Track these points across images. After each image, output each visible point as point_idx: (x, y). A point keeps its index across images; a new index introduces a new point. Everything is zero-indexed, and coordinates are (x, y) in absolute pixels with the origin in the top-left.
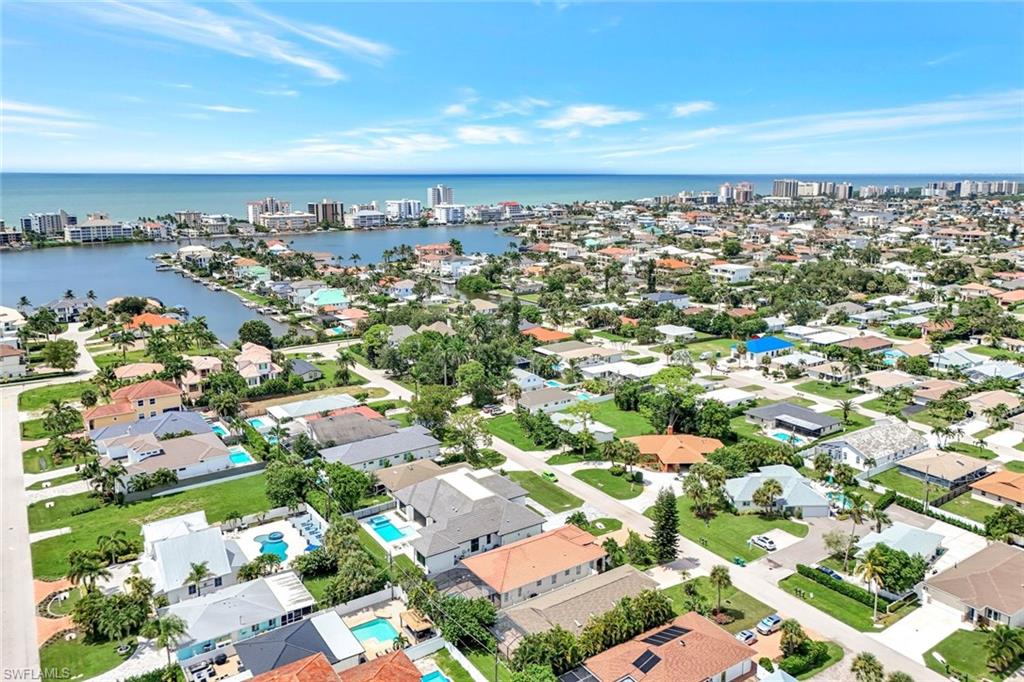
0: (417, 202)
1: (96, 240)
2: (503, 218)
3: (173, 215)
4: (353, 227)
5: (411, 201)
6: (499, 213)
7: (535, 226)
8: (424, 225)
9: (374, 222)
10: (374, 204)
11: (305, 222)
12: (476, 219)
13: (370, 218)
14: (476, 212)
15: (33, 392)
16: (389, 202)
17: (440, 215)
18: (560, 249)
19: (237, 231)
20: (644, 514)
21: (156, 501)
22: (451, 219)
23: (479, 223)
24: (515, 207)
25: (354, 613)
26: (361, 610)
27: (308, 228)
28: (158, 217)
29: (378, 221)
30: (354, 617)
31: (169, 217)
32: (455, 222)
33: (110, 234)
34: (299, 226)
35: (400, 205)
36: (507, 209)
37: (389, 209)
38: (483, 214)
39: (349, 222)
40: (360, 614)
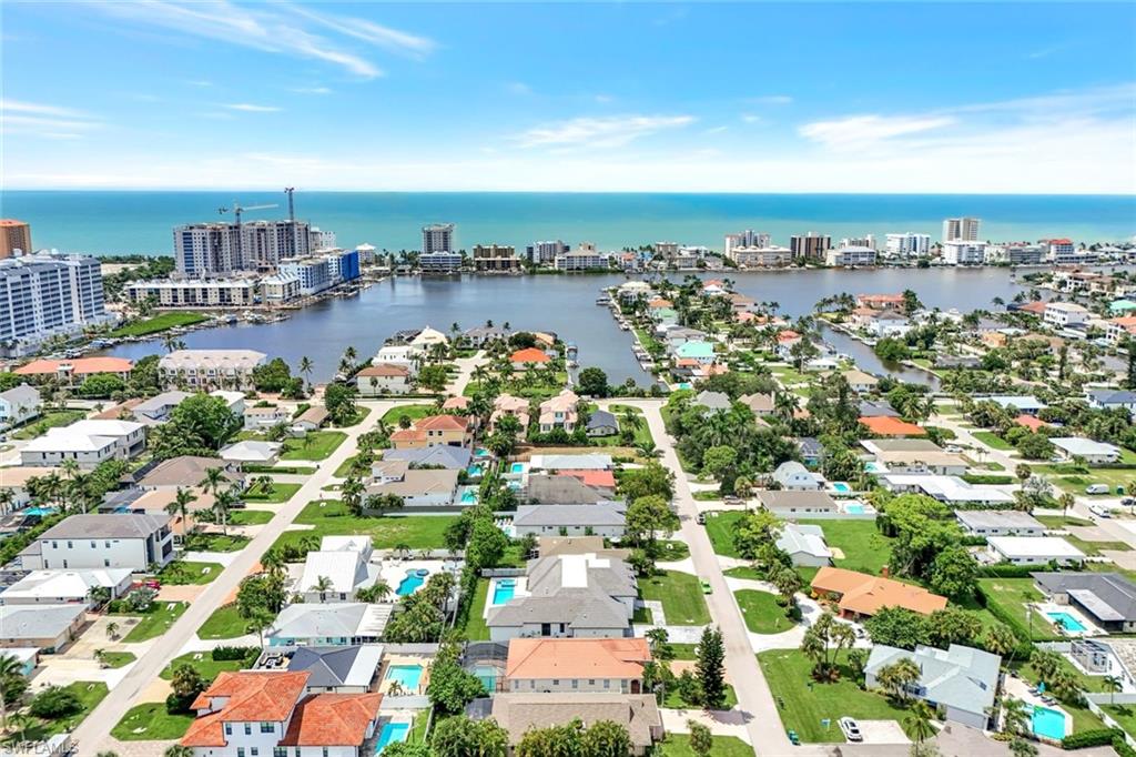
0: (925, 236)
1: (578, 269)
2: (1042, 260)
3: (653, 247)
4: (834, 264)
5: (917, 236)
6: (1038, 253)
7: (1065, 275)
8: (924, 265)
9: (861, 259)
10: (869, 238)
11: (778, 257)
12: (1002, 260)
13: (856, 255)
14: (1002, 251)
15: (400, 408)
16: (889, 235)
17: (950, 255)
18: (1060, 311)
19: (705, 265)
20: (757, 655)
21: (383, 519)
22: (963, 259)
23: (1004, 265)
24: (1065, 246)
25: (407, 655)
26: (414, 654)
27: (780, 265)
28: (641, 248)
29: (864, 259)
30: (404, 658)
31: (649, 248)
32: (969, 263)
33: (590, 263)
34: (771, 262)
35: (902, 239)
36: (1053, 248)
37: (889, 244)
38: (1012, 254)
39: (831, 258)
40: (411, 657)
